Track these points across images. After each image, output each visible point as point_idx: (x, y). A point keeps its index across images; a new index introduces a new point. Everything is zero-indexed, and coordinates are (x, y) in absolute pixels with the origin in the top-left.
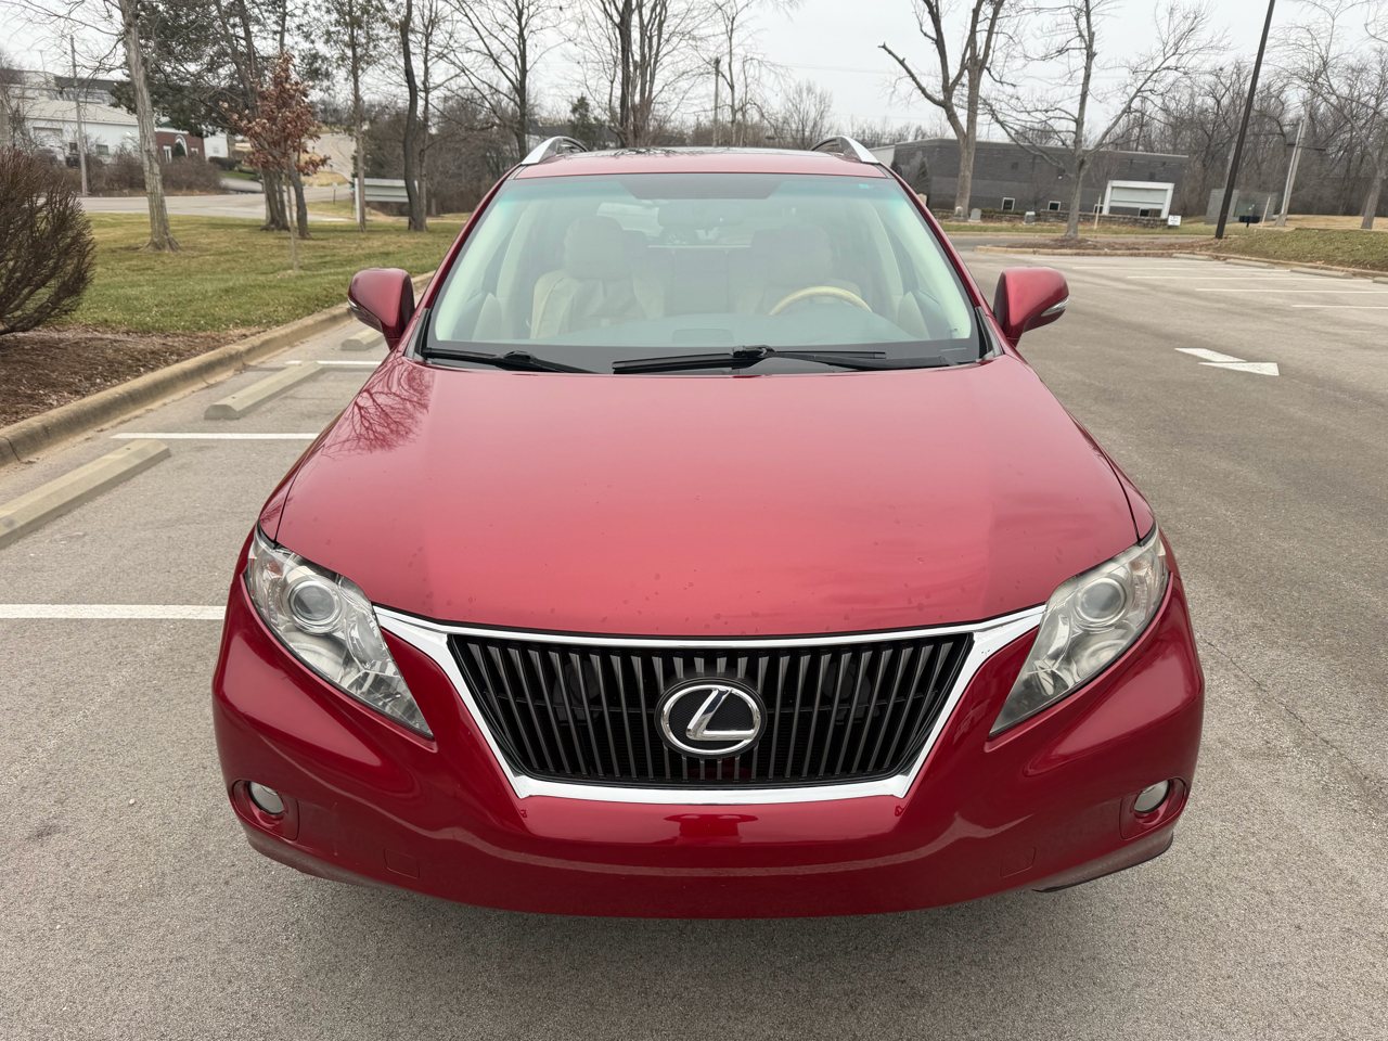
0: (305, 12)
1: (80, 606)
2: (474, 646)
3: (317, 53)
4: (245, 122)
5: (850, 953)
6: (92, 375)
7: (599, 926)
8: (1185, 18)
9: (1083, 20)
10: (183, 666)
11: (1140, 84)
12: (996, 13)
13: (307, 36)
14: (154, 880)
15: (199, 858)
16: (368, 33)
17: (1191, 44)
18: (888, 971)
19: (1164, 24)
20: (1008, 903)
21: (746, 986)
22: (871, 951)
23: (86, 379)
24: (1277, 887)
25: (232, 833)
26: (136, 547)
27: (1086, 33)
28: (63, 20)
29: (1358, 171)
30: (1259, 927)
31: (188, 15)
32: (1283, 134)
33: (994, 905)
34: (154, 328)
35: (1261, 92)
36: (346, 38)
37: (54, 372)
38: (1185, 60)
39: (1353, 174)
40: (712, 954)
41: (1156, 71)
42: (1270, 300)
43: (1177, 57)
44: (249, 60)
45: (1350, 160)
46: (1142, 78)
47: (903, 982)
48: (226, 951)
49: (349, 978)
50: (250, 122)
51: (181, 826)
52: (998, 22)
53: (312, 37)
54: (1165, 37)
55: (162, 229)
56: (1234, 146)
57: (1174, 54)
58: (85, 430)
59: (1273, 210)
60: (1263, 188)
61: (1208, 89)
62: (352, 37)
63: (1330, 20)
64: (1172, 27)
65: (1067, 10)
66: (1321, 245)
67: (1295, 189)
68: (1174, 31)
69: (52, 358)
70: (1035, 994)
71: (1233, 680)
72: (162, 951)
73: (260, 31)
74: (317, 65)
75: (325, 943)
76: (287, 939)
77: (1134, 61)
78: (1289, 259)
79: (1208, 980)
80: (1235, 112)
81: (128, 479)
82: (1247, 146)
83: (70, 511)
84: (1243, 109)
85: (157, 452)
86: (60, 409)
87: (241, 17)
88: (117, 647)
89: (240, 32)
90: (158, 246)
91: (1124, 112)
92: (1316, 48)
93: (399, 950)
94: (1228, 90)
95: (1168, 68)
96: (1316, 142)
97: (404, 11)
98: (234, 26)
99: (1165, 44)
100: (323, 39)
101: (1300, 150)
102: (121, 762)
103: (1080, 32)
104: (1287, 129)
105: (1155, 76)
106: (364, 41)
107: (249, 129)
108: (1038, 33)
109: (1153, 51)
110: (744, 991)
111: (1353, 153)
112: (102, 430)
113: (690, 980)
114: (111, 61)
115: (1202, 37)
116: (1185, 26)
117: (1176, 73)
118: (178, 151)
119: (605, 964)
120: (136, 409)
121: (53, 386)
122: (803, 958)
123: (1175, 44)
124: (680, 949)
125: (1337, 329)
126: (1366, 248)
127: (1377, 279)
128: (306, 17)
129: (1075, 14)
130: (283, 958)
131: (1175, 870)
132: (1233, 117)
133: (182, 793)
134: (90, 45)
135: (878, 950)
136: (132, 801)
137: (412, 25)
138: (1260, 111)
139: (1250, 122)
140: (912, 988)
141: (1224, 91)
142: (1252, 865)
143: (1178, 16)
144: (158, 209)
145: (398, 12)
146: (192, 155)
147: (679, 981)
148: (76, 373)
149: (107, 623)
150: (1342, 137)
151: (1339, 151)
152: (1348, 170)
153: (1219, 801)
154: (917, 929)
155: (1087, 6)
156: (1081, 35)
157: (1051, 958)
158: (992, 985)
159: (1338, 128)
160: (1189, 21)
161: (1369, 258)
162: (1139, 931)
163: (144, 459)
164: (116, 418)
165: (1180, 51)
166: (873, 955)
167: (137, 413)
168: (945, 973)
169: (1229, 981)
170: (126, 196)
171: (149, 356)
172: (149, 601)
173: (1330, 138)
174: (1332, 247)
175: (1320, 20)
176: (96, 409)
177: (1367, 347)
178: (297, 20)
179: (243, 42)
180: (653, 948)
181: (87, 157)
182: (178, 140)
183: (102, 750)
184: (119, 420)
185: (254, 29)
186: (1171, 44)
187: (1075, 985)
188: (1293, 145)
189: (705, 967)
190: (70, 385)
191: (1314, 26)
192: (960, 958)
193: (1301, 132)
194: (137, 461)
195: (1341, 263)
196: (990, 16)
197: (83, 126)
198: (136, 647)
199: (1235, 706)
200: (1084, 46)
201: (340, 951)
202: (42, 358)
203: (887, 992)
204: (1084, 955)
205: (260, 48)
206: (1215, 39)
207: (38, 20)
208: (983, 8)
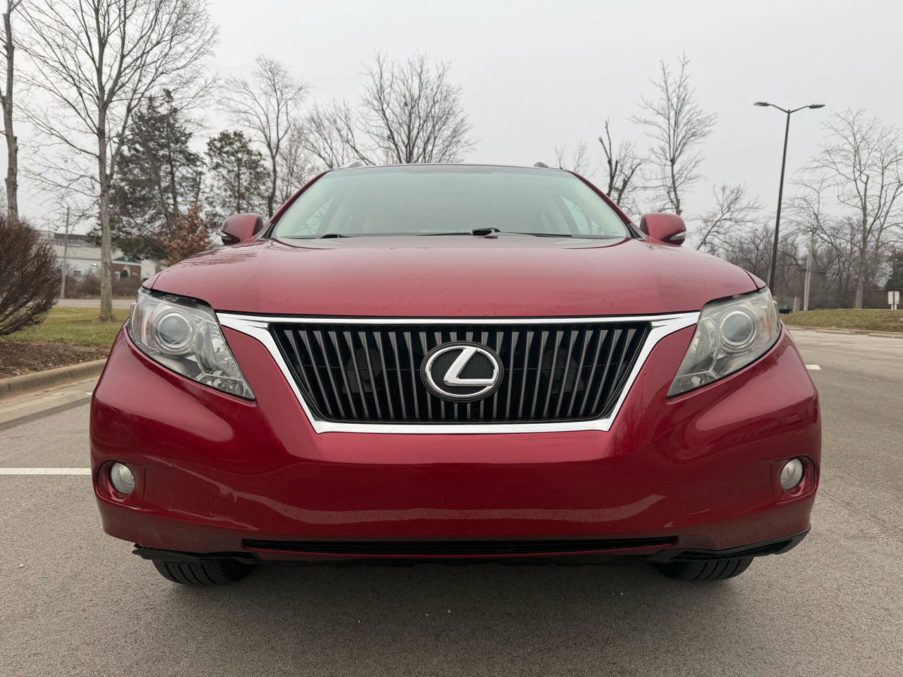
0: (212, 190)
1: (10, 469)
2: (289, 331)
3: (217, 213)
4: (167, 242)
5: (571, 647)
6: (47, 361)
7: (373, 633)
8: (732, 192)
9: (672, 194)
10: (78, 497)
11: (709, 228)
12: (620, 196)
13: (211, 204)
14: (28, 609)
15: (65, 596)
16: (248, 202)
17: (737, 206)
18: (602, 657)
19: (720, 195)
20: (689, 617)
21: (490, 667)
22: (587, 646)
23: (42, 363)
24: (891, 606)
25: (94, 583)
26: (57, 442)
27: (674, 200)
28: (64, 189)
29: (847, 286)
30: (884, 628)
31: (140, 191)
32: (797, 264)
33: (679, 619)
34: (92, 343)
35: (782, 242)
36: (235, 205)
37: (22, 358)
38: (735, 214)
39: (844, 288)
40: (462, 649)
41: (718, 221)
42: (806, 342)
43: (730, 213)
44: (173, 216)
45: (841, 279)
46: (710, 225)
47: (614, 664)
48: (75, 649)
49: (171, 666)
50: (170, 242)
51: (55, 579)
52: (621, 201)
53: (214, 204)
54: (721, 202)
55: (107, 309)
56: (770, 271)
57: (728, 212)
58: (36, 390)
59: (799, 308)
60: (792, 295)
61: (750, 240)
62: (238, 204)
63: (816, 194)
64: (725, 197)
65: (662, 188)
66: (832, 317)
67: (811, 296)
68: (727, 199)
69: (22, 351)
70: (719, 670)
71: (829, 501)
72: (24, 649)
73: (183, 201)
74: (216, 220)
75: (156, 644)
76: (125, 642)
77: (705, 216)
78: (815, 326)
79: (854, 660)
80: (767, 253)
81: (60, 412)
82: (777, 272)
83: (15, 426)
84: (772, 251)
85: (82, 398)
86: (21, 376)
87: (172, 193)
88: (31, 488)
89: (171, 201)
90: (103, 320)
91: (702, 243)
92: (811, 209)
93: (214, 648)
94: (762, 240)
95: (725, 219)
96: (818, 270)
97: (271, 190)
98: (168, 198)
99: (722, 206)
100: (221, 206)
101: (810, 273)
102: (19, 545)
103: (670, 199)
104: (800, 262)
105: (718, 224)
106: (246, 206)
107: (170, 246)
108: (646, 201)
109: (715, 210)
110: (489, 670)
111: (842, 275)
112: (47, 391)
113: (445, 664)
114: (90, 212)
115: (743, 202)
116: (733, 196)
117: (730, 222)
118: (124, 274)
119: (377, 655)
120: (73, 381)
121: (20, 365)
122: (534, 650)
123: (728, 207)
124: (436, 646)
125: (852, 353)
126: (860, 319)
127: (870, 334)
128: (212, 193)
129: (667, 190)
130: (119, 653)
131: (812, 597)
132: (767, 256)
133: (60, 561)
134: (78, 204)
135: (592, 645)
136: (21, 565)
137: (275, 198)
138: (783, 252)
139: (777, 258)
140: (622, 667)
141: (759, 241)
142: (869, 595)
143: (728, 192)
144: (107, 306)
145: (267, 191)
146: (132, 277)
147: (436, 665)
148: (36, 359)
149: (26, 477)
150: (834, 267)
151: (833, 275)
152: (840, 286)
153: (835, 561)
154: (621, 633)
155: (674, 185)
156: (672, 202)
157: (729, 649)
158: (684, 664)
159: (831, 262)
160: (734, 194)
161: (864, 324)
162: (793, 632)
163: (73, 401)
164: (58, 385)
165: (732, 210)
166: (589, 648)
167: (73, 384)
168: (647, 658)
169: (870, 660)
170: (88, 299)
171: (86, 354)
172: (60, 466)
173: (827, 267)
174: (839, 319)
175: (811, 194)
176: (45, 378)
177: (873, 359)
178: (206, 195)
179: (172, 207)
180: (415, 646)
181: (67, 277)
182: (125, 268)
183: (7, 539)
184: (60, 386)
185: (179, 199)
186: (725, 206)
187: (750, 664)
188: (805, 270)
189: (457, 656)
190: (31, 365)
191: (808, 198)
192: (657, 649)
193: (809, 263)
194: (68, 402)
195: (846, 327)
196: (617, 198)
197: (67, 260)
198: (45, 488)
199: (834, 513)
200: (674, 207)
201: (167, 650)
202: (15, 350)
203: (602, 670)
204: (754, 646)
205: (182, 210)
206: (751, 203)
207: (49, 188)
208: (612, 193)
